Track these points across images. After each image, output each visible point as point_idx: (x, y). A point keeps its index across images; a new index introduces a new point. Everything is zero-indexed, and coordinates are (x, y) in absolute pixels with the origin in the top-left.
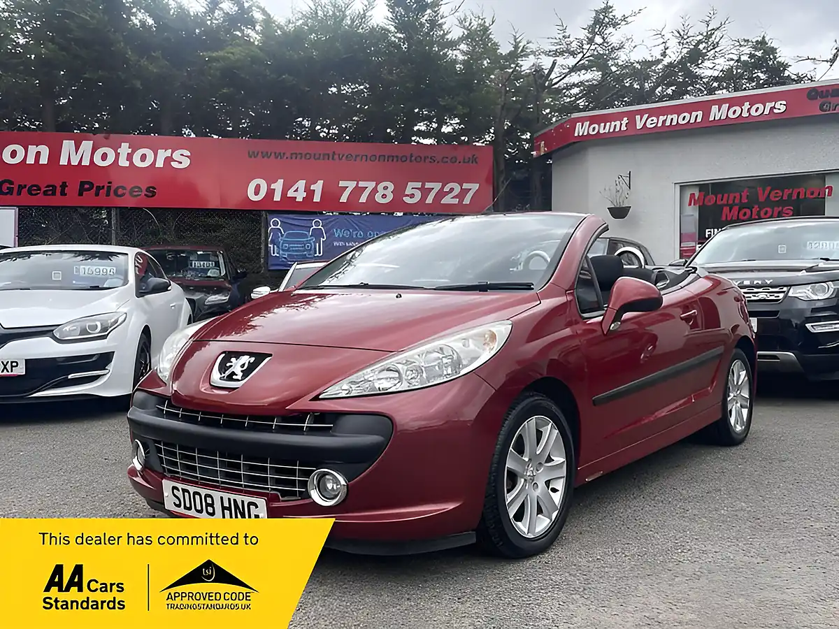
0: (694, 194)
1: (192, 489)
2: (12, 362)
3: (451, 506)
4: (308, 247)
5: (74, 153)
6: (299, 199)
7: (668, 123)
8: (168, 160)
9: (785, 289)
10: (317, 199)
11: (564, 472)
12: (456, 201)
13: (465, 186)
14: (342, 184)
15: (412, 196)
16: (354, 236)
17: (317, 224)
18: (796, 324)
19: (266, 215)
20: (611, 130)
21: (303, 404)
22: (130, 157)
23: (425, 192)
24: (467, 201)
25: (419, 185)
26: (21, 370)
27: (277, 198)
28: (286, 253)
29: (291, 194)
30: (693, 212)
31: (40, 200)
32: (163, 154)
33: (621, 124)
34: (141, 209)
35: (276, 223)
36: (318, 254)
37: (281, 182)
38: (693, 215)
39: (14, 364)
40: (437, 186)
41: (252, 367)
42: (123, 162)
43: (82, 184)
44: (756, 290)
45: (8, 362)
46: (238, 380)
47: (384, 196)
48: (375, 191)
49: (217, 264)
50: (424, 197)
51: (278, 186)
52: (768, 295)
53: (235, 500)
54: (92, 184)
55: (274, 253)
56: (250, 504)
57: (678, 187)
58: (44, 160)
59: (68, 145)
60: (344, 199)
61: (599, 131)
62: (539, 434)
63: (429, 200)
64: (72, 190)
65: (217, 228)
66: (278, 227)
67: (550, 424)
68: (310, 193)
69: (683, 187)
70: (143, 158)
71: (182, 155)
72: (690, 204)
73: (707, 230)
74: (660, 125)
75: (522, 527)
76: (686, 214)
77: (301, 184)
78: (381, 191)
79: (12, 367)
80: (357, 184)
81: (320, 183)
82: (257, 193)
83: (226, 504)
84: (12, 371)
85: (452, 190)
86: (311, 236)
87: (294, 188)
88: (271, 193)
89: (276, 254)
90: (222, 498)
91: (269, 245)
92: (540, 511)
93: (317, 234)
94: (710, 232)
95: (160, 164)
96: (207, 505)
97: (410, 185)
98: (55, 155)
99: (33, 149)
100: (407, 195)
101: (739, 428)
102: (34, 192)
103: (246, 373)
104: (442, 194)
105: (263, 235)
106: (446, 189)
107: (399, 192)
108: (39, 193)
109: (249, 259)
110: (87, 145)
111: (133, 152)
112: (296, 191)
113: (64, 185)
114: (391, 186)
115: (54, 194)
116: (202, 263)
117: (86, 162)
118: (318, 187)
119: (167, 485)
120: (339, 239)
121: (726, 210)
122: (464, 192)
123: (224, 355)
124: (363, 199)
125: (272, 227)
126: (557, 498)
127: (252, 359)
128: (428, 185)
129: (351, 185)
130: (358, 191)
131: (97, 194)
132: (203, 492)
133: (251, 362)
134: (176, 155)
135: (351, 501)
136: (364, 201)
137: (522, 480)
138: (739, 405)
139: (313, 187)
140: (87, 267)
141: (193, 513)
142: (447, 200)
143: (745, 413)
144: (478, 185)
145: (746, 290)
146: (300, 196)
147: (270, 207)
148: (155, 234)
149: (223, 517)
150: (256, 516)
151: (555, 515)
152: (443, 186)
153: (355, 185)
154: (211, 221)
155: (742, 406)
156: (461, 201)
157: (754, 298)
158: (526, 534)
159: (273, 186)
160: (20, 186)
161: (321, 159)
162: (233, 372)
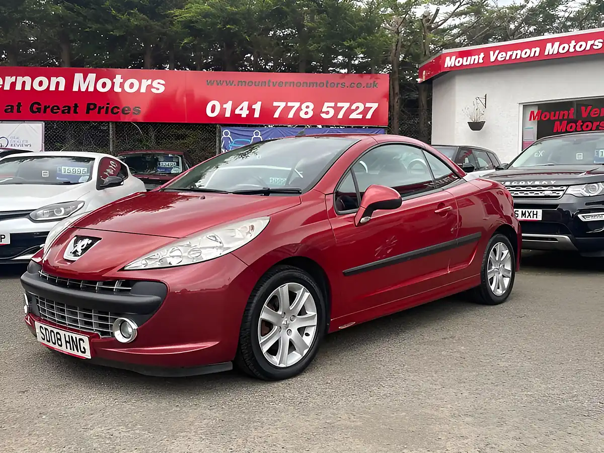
0: (533, 112)
1: (50, 329)
3: (209, 344)
5: (84, 83)
6: (244, 115)
7: (514, 57)
8: (150, 87)
9: (565, 188)
10: (257, 115)
11: (315, 322)
12: (360, 117)
13: (368, 105)
14: (275, 104)
15: (327, 113)
19: (220, 128)
20: (472, 63)
21: (114, 273)
22: (122, 85)
23: (337, 110)
24: (369, 116)
25: (332, 104)
27: (228, 115)
29: (237, 112)
30: (533, 126)
31: (59, 117)
32: (145, 83)
33: (479, 58)
34: (130, 123)
35: (226, 134)
37: (230, 103)
38: (532, 128)
39: (3, 237)
40: (346, 105)
41: (89, 246)
42: (117, 89)
43: (89, 105)
44: (543, 189)
46: (79, 256)
47: (306, 113)
48: (299, 109)
49: (178, 164)
50: (336, 114)
51: (228, 106)
52: (551, 192)
53: (72, 337)
54: (95, 106)
56: (80, 339)
57: (521, 106)
58: (62, 88)
59: (78, 77)
60: (276, 115)
61: (462, 64)
62: (292, 296)
63: (340, 116)
64: (82, 109)
65: (183, 137)
66: (229, 136)
67: (303, 289)
68: (252, 111)
69: (526, 106)
70: (132, 86)
71: (159, 83)
72: (530, 119)
74: (508, 58)
75: (275, 360)
77: (245, 104)
78: (304, 109)
79: (1, 238)
80: (287, 104)
81: (259, 104)
82: (213, 111)
83: (67, 340)
84: (1, 241)
85: (358, 108)
87: (240, 107)
88: (223, 111)
90: (65, 335)
91: (222, 150)
92: (293, 348)
93: (257, 141)
95: (143, 90)
96: (58, 339)
97: (326, 104)
98: (70, 83)
99: (54, 80)
100: (323, 112)
102: (55, 111)
103: (84, 250)
104: (349, 111)
105: (217, 142)
106: (353, 107)
107: (318, 110)
108: (58, 112)
110: (92, 77)
111: (124, 82)
112: (242, 109)
113: (76, 106)
114: (311, 106)
115: (69, 112)
116: (167, 163)
117: (91, 89)
118: (257, 107)
119: (37, 324)
121: (557, 123)
122: (366, 110)
123: (76, 238)
124: (291, 115)
125: (224, 136)
126: (308, 340)
128: (339, 105)
129: (282, 105)
130: (287, 109)
131: (99, 112)
132: (55, 331)
133: (89, 243)
134: (155, 84)
135: (140, 339)
136: (292, 117)
137: (276, 327)
138: (501, 275)
139: (254, 107)
140: (67, 168)
141: (51, 344)
142: (353, 116)
143: (507, 281)
144: (377, 104)
145: (535, 189)
146: (244, 113)
147: (222, 122)
148: (141, 141)
149: (67, 348)
150: (84, 348)
151: (305, 352)
152: (351, 105)
153: (285, 105)
154: (180, 132)
155: (503, 276)
156: (364, 117)
157: (540, 195)
158: (278, 364)
159: (225, 106)
160: (45, 106)
161: (260, 85)
162: (76, 250)
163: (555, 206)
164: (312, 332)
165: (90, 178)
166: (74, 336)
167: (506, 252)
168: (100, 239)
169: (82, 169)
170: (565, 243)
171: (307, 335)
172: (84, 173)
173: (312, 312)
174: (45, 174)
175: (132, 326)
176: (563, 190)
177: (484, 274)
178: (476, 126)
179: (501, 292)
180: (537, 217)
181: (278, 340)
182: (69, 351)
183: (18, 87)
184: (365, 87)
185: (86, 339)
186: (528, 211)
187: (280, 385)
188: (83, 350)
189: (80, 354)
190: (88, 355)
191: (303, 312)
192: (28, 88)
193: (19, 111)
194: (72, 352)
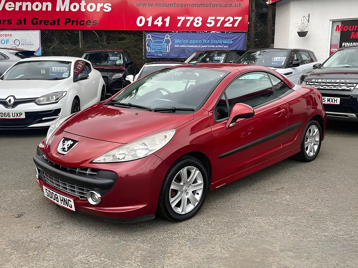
0: (339, 25)
1: (51, 191)
2: (20, 113)
3: (142, 206)
4: (163, 47)
5: (63, 6)
6: (159, 25)
8: (102, 8)
10: (167, 25)
11: (202, 187)
12: (231, 25)
13: (235, 18)
14: (178, 18)
15: (210, 23)
16: (184, 42)
17: (167, 37)
19: (145, 33)
21: (87, 164)
22: (85, 7)
23: (217, 21)
24: (236, 25)
25: (214, 18)
26: (23, 116)
27: (150, 25)
28: (154, 50)
29: (155, 23)
30: (338, 34)
31: (49, 27)
32: (99, 5)
34: (91, 31)
35: (149, 37)
36: (167, 51)
37: (151, 17)
38: (337, 36)
40: (222, 18)
41: (72, 146)
42: (83, 9)
43: (66, 19)
44: (341, 85)
45: (18, 113)
46: (66, 151)
47: (198, 24)
48: (193, 21)
50: (216, 24)
51: (150, 19)
52: (346, 87)
54: (70, 20)
55: (148, 50)
56: (69, 200)
57: (331, 22)
58: (50, 9)
59: (59, 2)
60: (179, 25)
62: (189, 173)
63: (218, 25)
64: (62, 22)
65: (124, 39)
66: (150, 38)
67: (195, 169)
68: (164, 22)
69: (334, 22)
70: (91, 7)
71: (108, 5)
72: (336, 30)
73: (343, 43)
75: (179, 210)
76: (334, 35)
77: (160, 18)
78: (196, 21)
79: (20, 115)
80: (185, 18)
81: (169, 18)
82: (141, 22)
83: (62, 199)
84: (20, 117)
85: (229, 20)
86: (165, 42)
87: (157, 20)
88: (147, 22)
89: (149, 51)
90: (60, 196)
91: (146, 47)
93: (167, 42)
94: (345, 44)
95: (98, 10)
96: (56, 198)
97: (210, 18)
98: (54, 6)
99: (45, 4)
100: (208, 23)
102: (46, 23)
103: (69, 148)
104: (224, 22)
105: (144, 42)
106: (227, 20)
107: (204, 22)
108: (48, 24)
109: (138, 53)
110: (67, 2)
111: (87, 5)
113: (58, 20)
114: (201, 19)
115: (54, 24)
116: (114, 57)
117: (67, 10)
118: (168, 20)
119: (44, 188)
120: (177, 44)
121: (353, 33)
122: (235, 21)
123: (64, 138)
124: (188, 25)
125: (148, 38)
126: (198, 197)
128: (218, 18)
129: (183, 18)
130: (186, 21)
131: (72, 24)
132: (55, 193)
133: (72, 144)
134: (105, 6)
135: (103, 203)
136: (189, 26)
137: (180, 192)
138: (313, 144)
139: (165, 20)
140: (55, 68)
141: (52, 199)
142: (227, 25)
143: (316, 147)
144: (241, 17)
145: (337, 85)
146: (160, 24)
147: (146, 29)
148: (98, 42)
149: (61, 203)
150: (71, 205)
151: (197, 204)
152: (225, 19)
153: (184, 19)
154: (121, 36)
155: (314, 144)
156: (233, 25)
157: (340, 88)
158: (181, 212)
159: (148, 20)
160: (40, 20)
161: (169, 6)
162: (64, 148)
163: (348, 96)
164: (200, 192)
165: (69, 75)
166: (65, 198)
167: (316, 130)
168: (78, 142)
169: (64, 68)
171: (198, 194)
172: (66, 70)
173: (200, 181)
174: (43, 72)
176: (354, 86)
177: (303, 145)
178: (302, 34)
179: (313, 154)
180: (336, 103)
181: (181, 199)
182: (62, 205)
183: (24, 9)
184: (234, 7)
185: (72, 200)
186: (331, 99)
187: (182, 224)
188: (71, 206)
189: (69, 208)
190: (73, 209)
191: (195, 182)
192: (29, 9)
193: (25, 24)
194: (64, 206)
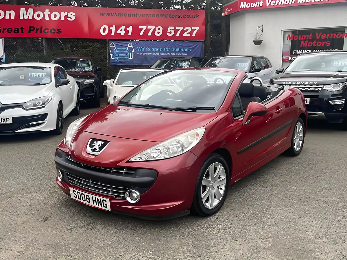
0: (289, 35)
1: (81, 193)
2: (7, 118)
4: (126, 55)
5: (26, 14)
6: (122, 34)
7: (280, 4)
8: (66, 17)
9: (322, 86)
10: (130, 34)
11: (225, 182)
12: (189, 35)
13: (193, 28)
14: (140, 27)
15: (170, 33)
16: (146, 50)
17: (130, 45)
18: (326, 100)
19: (109, 41)
20: (256, 6)
21: (123, 164)
22: (49, 16)
23: (176, 31)
24: (194, 35)
25: (173, 28)
26: (10, 122)
27: (113, 33)
28: (118, 58)
29: (119, 32)
30: (289, 43)
31: (12, 35)
32: (63, 14)
33: (260, 4)
34: (55, 39)
35: (113, 45)
36: (131, 58)
37: (114, 26)
38: (288, 44)
39: (8, 119)
40: (181, 28)
41: (103, 146)
42: (47, 18)
43: (30, 27)
44: (310, 86)
45: (5, 118)
46: (97, 152)
47: (158, 33)
48: (154, 30)
49: (89, 65)
50: (176, 33)
51: (113, 28)
52: (315, 88)
53: (97, 198)
54: (34, 28)
55: (112, 58)
56: (103, 200)
57: (283, 32)
58: (13, 17)
59: (23, 10)
60: (141, 34)
61: (250, 6)
62: (215, 169)
63: (178, 34)
64: (26, 30)
65: (88, 47)
66: (114, 46)
67: (220, 165)
68: (127, 31)
69: (285, 32)
70: (55, 16)
71: (71, 15)
72: (287, 40)
73: (294, 51)
74: (276, 4)
75: (208, 205)
76: (285, 44)
77: (123, 27)
78: (157, 31)
79: (7, 120)
80: (147, 27)
81: (131, 27)
82: (104, 31)
83: (94, 199)
84: (7, 122)
85: (187, 30)
86: (128, 50)
87: (120, 29)
88: (110, 31)
89: (113, 58)
90: (92, 197)
91: (110, 54)
92: (215, 197)
93: (130, 49)
94: (295, 51)
95: (62, 19)
96: (87, 199)
97: (170, 28)
98: (17, 14)
99: (8, 12)
100: (169, 32)
101: (298, 149)
102: (9, 31)
103: (100, 149)
104: (183, 32)
105: (107, 50)
106: (185, 29)
107: (165, 31)
108: (11, 32)
109: (102, 60)
110: (31, 10)
111: (51, 13)
112: (121, 30)
113: (22, 28)
114: (161, 29)
115: (18, 32)
116: (82, 64)
117: (31, 18)
118: (130, 29)
119: (71, 190)
120: (139, 52)
121: (303, 42)
122: (192, 31)
123: (91, 139)
124: (150, 34)
125: (111, 46)
126: (222, 192)
127: (103, 143)
128: (177, 28)
129: (144, 28)
130: (147, 31)
131: (37, 32)
132: (85, 194)
133: (102, 144)
134: (69, 15)
135: (142, 201)
137: (208, 188)
138: (298, 140)
139: (128, 29)
140: (34, 74)
141: (82, 201)
142: (185, 34)
143: (301, 142)
144: (199, 28)
145: (306, 86)
147: (109, 38)
148: (62, 49)
150: (106, 205)
151: (221, 198)
154: (85, 44)
156: (191, 35)
157: (309, 90)
158: (210, 207)
159: (111, 28)
160: (3, 28)
161: (131, 16)
162: (95, 148)
163: (317, 96)
164: (223, 187)
165: (51, 81)
166: (99, 198)
167: (301, 127)
168: (110, 142)
169: (43, 74)
170: (322, 116)
171: (221, 189)
172: (45, 76)
173: (223, 177)
174: (22, 78)
175: (136, 194)
178: (258, 43)
180: (306, 102)
181: (209, 195)
182: (95, 205)
184: (192, 18)
185: (108, 200)
187: (212, 218)
188: (106, 206)
189: (103, 208)
190: (109, 209)
194: (97, 206)
